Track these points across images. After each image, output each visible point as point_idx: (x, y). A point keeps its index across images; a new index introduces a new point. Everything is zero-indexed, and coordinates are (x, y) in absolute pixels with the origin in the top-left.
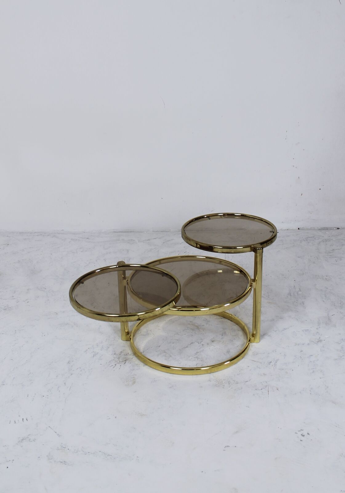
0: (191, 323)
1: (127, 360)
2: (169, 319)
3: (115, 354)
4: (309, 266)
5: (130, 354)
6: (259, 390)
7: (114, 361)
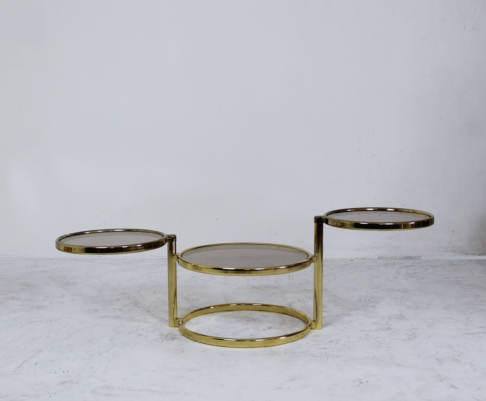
0: (247, 317)
1: (175, 338)
2: (222, 314)
3: (162, 335)
4: (385, 283)
5: (178, 335)
6: (318, 357)
7: (160, 339)
